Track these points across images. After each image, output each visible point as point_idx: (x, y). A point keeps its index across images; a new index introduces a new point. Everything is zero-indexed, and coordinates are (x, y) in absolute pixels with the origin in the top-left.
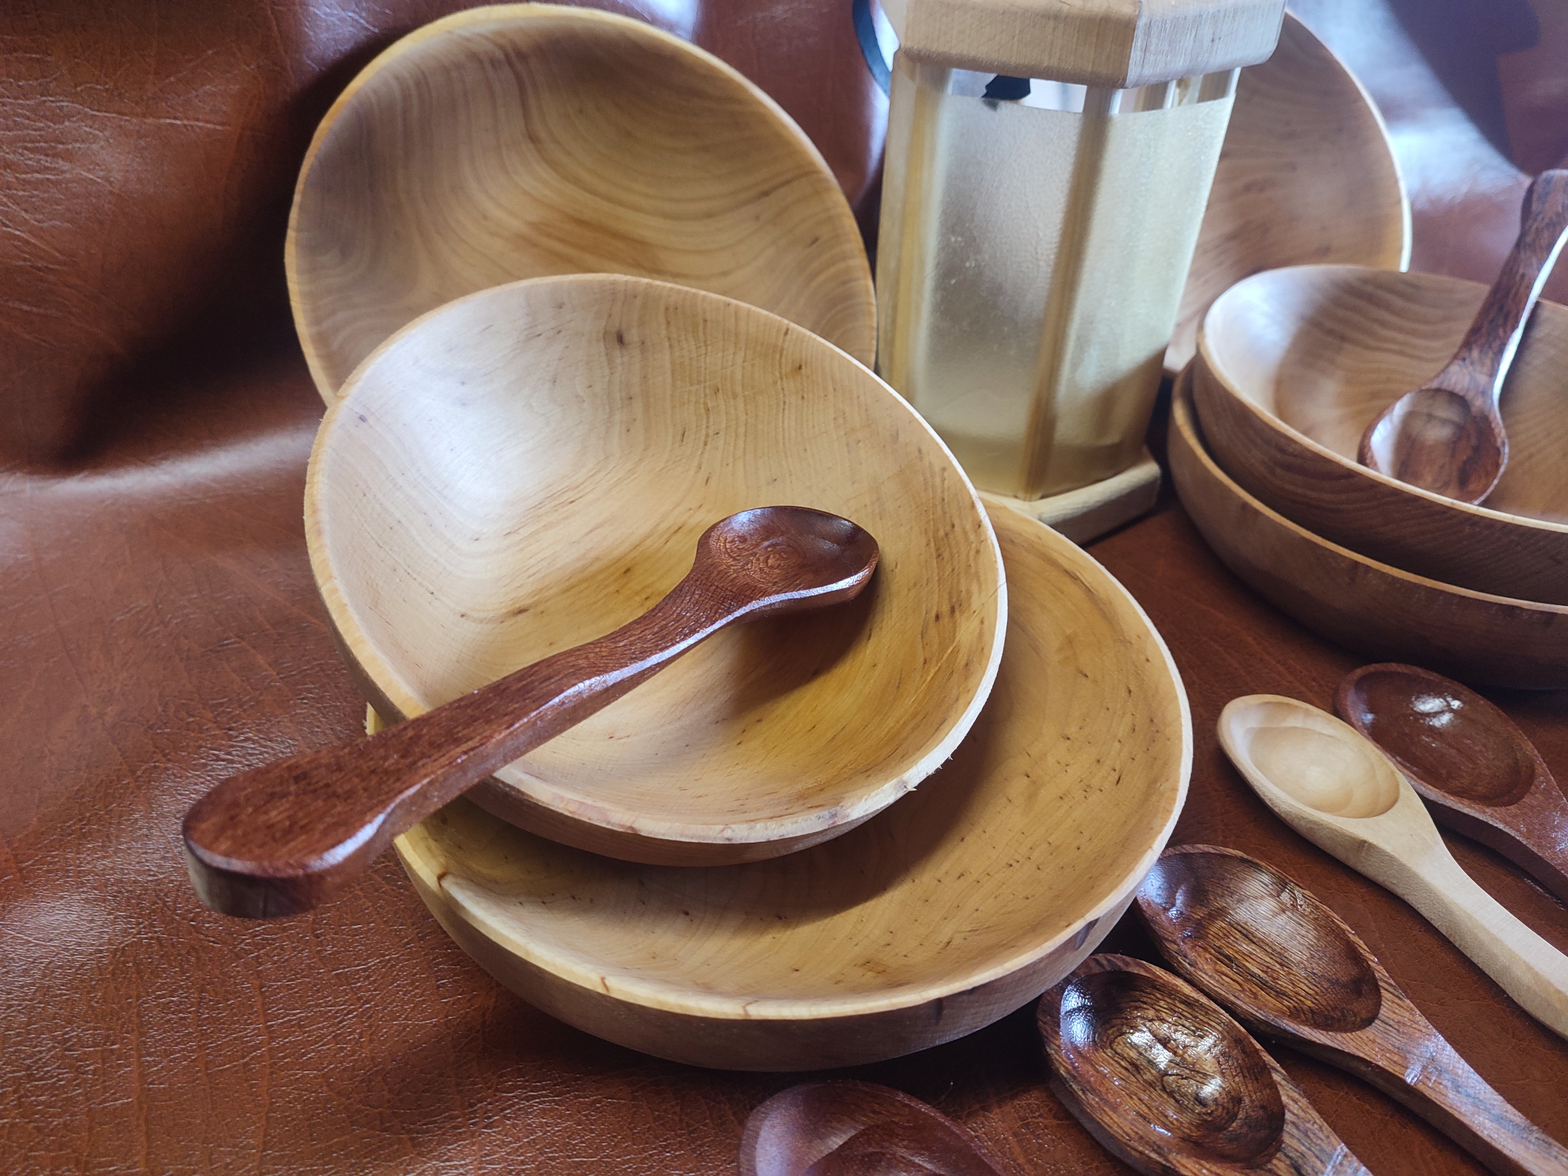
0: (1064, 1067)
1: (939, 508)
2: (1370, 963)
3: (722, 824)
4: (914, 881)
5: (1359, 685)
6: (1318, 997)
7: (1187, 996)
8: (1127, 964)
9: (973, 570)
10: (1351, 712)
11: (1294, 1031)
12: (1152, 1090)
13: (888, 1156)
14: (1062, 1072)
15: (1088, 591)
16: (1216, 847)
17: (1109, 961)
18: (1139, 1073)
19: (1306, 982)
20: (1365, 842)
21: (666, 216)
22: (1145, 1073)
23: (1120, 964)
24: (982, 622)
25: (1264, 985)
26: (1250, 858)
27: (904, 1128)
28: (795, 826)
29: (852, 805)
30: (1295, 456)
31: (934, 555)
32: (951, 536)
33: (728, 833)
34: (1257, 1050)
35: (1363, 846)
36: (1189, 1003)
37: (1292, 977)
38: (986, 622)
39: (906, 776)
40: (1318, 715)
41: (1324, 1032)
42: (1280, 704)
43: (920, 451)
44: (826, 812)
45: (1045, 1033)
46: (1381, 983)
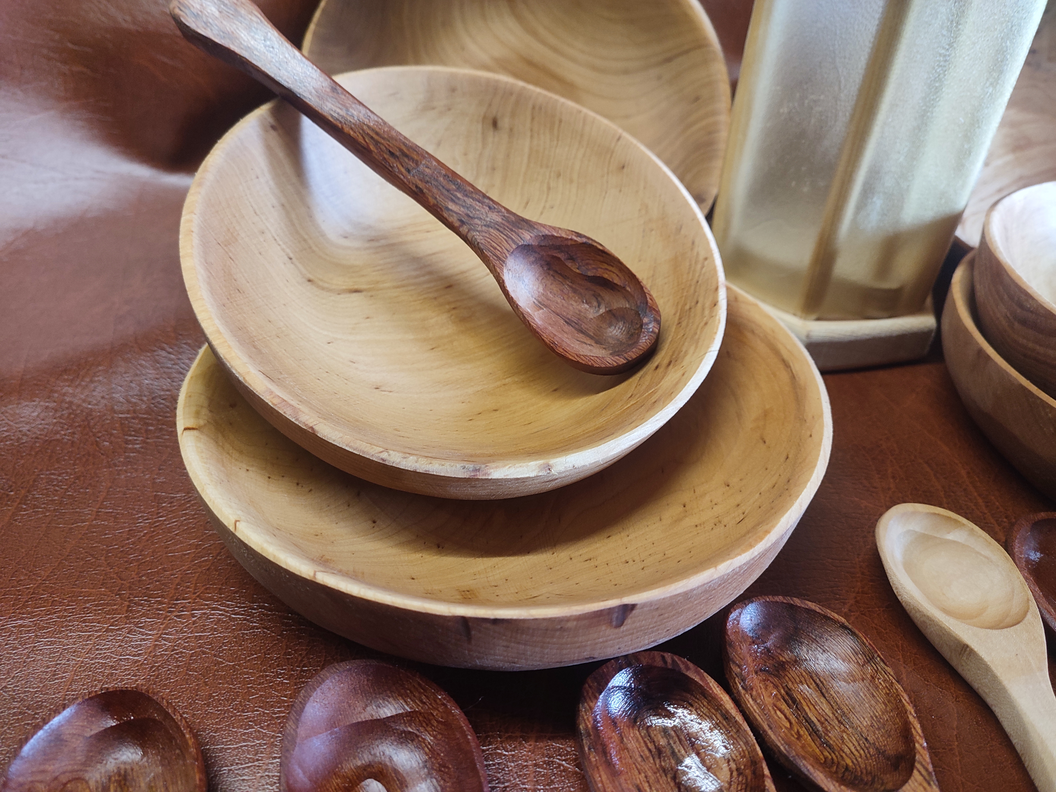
0: (586, 723)
1: (693, 288)
2: (917, 745)
3: (383, 448)
4: (553, 554)
5: (1037, 526)
6: (860, 760)
7: (727, 711)
8: (688, 668)
9: (697, 337)
10: (1017, 544)
11: (806, 773)
12: (663, 775)
13: (420, 739)
14: (581, 727)
15: (793, 377)
16: (823, 609)
17: (673, 661)
18: (660, 758)
19: (856, 744)
20: (967, 646)
21: (594, 68)
22: (664, 761)
23: (682, 666)
24: (683, 374)
25: (814, 732)
26: (850, 627)
27: (438, 722)
28: (441, 467)
29: (496, 467)
30: (1032, 312)
31: (676, 322)
32: (693, 310)
33: (384, 455)
34: (763, 775)
35: (965, 650)
36: (727, 717)
37: (844, 735)
38: (685, 376)
39: (552, 461)
40: (980, 536)
41: (837, 784)
42: (949, 518)
43: (693, 243)
44: (472, 466)
45: (585, 694)
46: (917, 765)
